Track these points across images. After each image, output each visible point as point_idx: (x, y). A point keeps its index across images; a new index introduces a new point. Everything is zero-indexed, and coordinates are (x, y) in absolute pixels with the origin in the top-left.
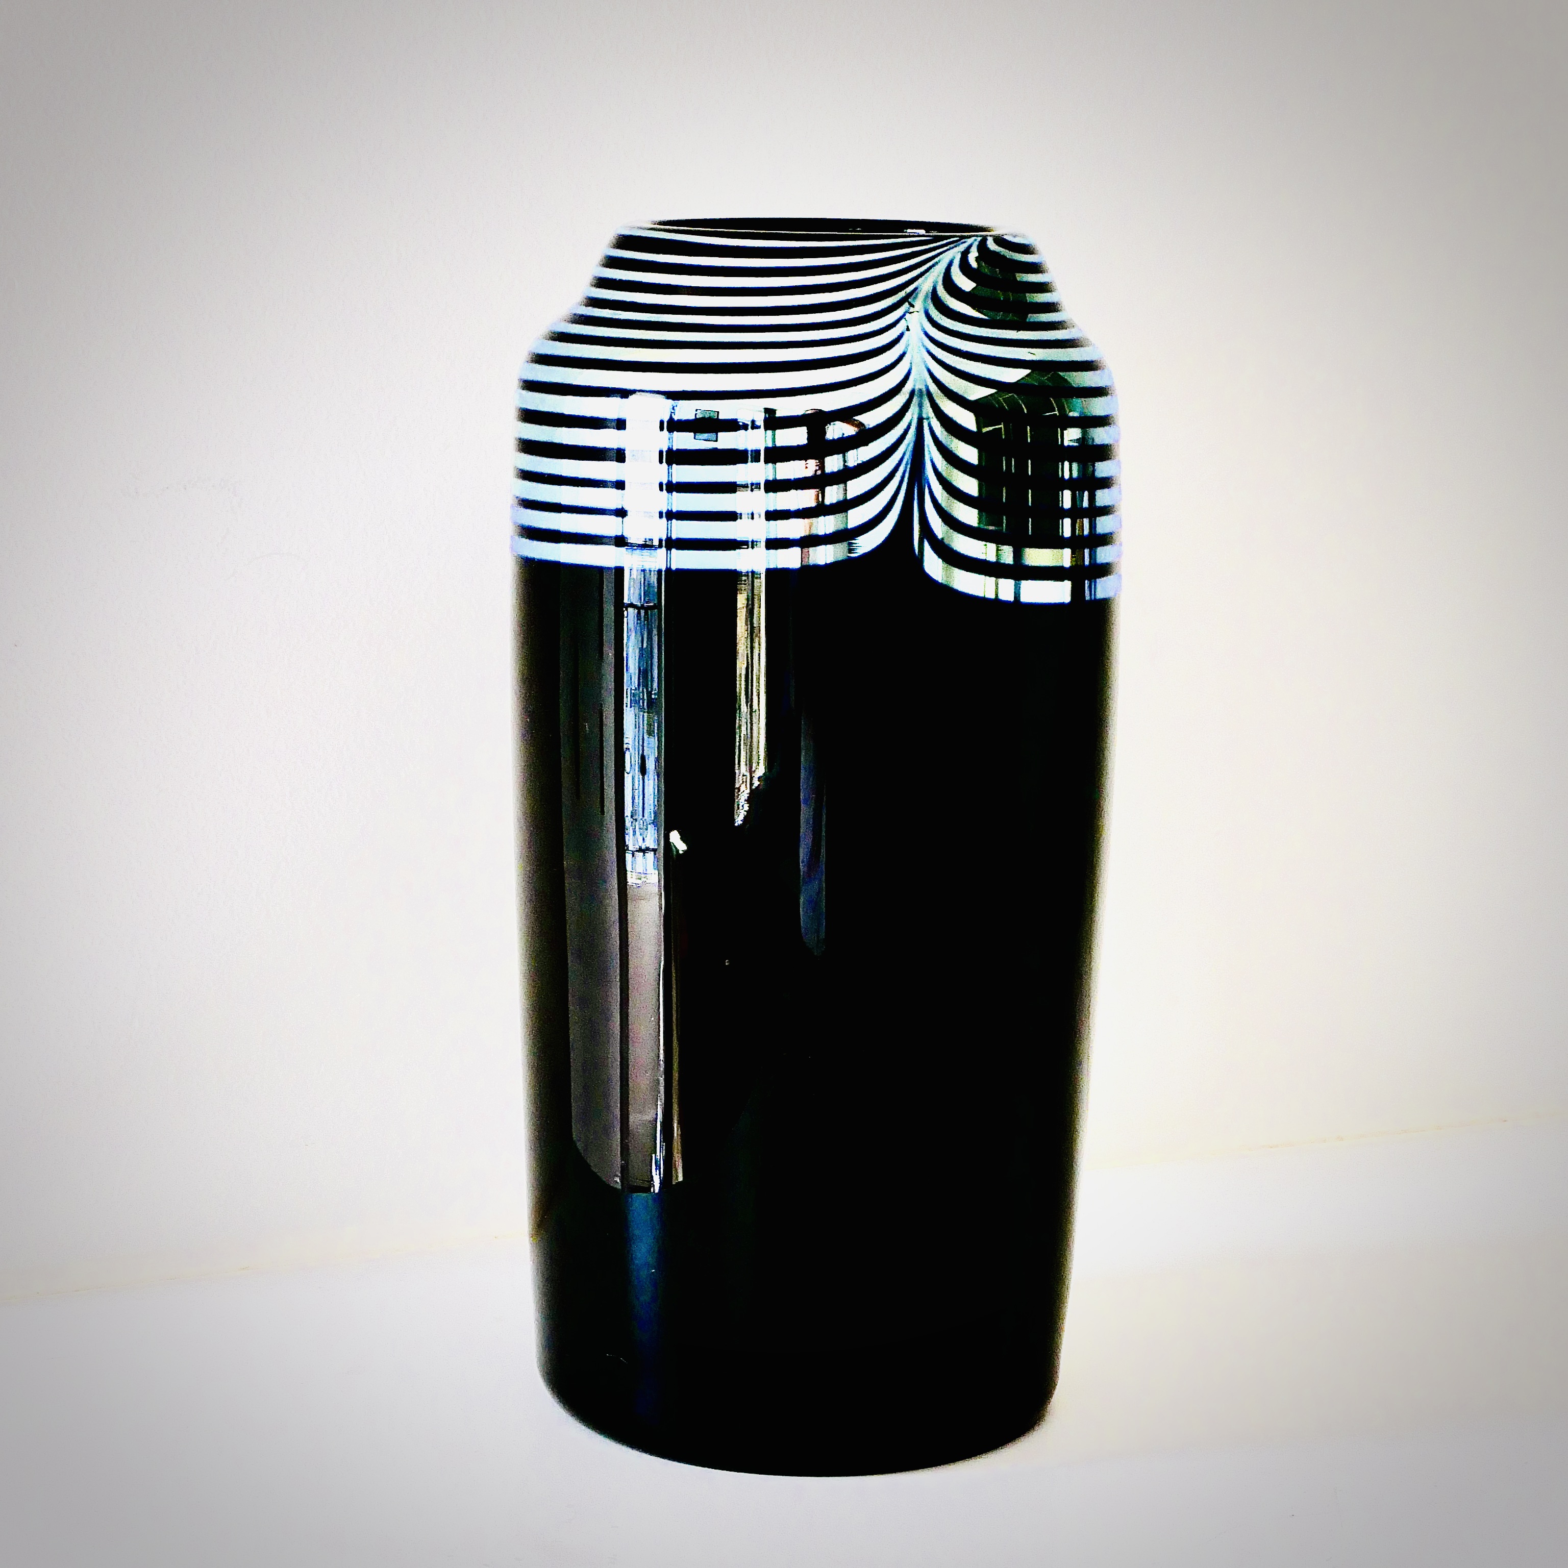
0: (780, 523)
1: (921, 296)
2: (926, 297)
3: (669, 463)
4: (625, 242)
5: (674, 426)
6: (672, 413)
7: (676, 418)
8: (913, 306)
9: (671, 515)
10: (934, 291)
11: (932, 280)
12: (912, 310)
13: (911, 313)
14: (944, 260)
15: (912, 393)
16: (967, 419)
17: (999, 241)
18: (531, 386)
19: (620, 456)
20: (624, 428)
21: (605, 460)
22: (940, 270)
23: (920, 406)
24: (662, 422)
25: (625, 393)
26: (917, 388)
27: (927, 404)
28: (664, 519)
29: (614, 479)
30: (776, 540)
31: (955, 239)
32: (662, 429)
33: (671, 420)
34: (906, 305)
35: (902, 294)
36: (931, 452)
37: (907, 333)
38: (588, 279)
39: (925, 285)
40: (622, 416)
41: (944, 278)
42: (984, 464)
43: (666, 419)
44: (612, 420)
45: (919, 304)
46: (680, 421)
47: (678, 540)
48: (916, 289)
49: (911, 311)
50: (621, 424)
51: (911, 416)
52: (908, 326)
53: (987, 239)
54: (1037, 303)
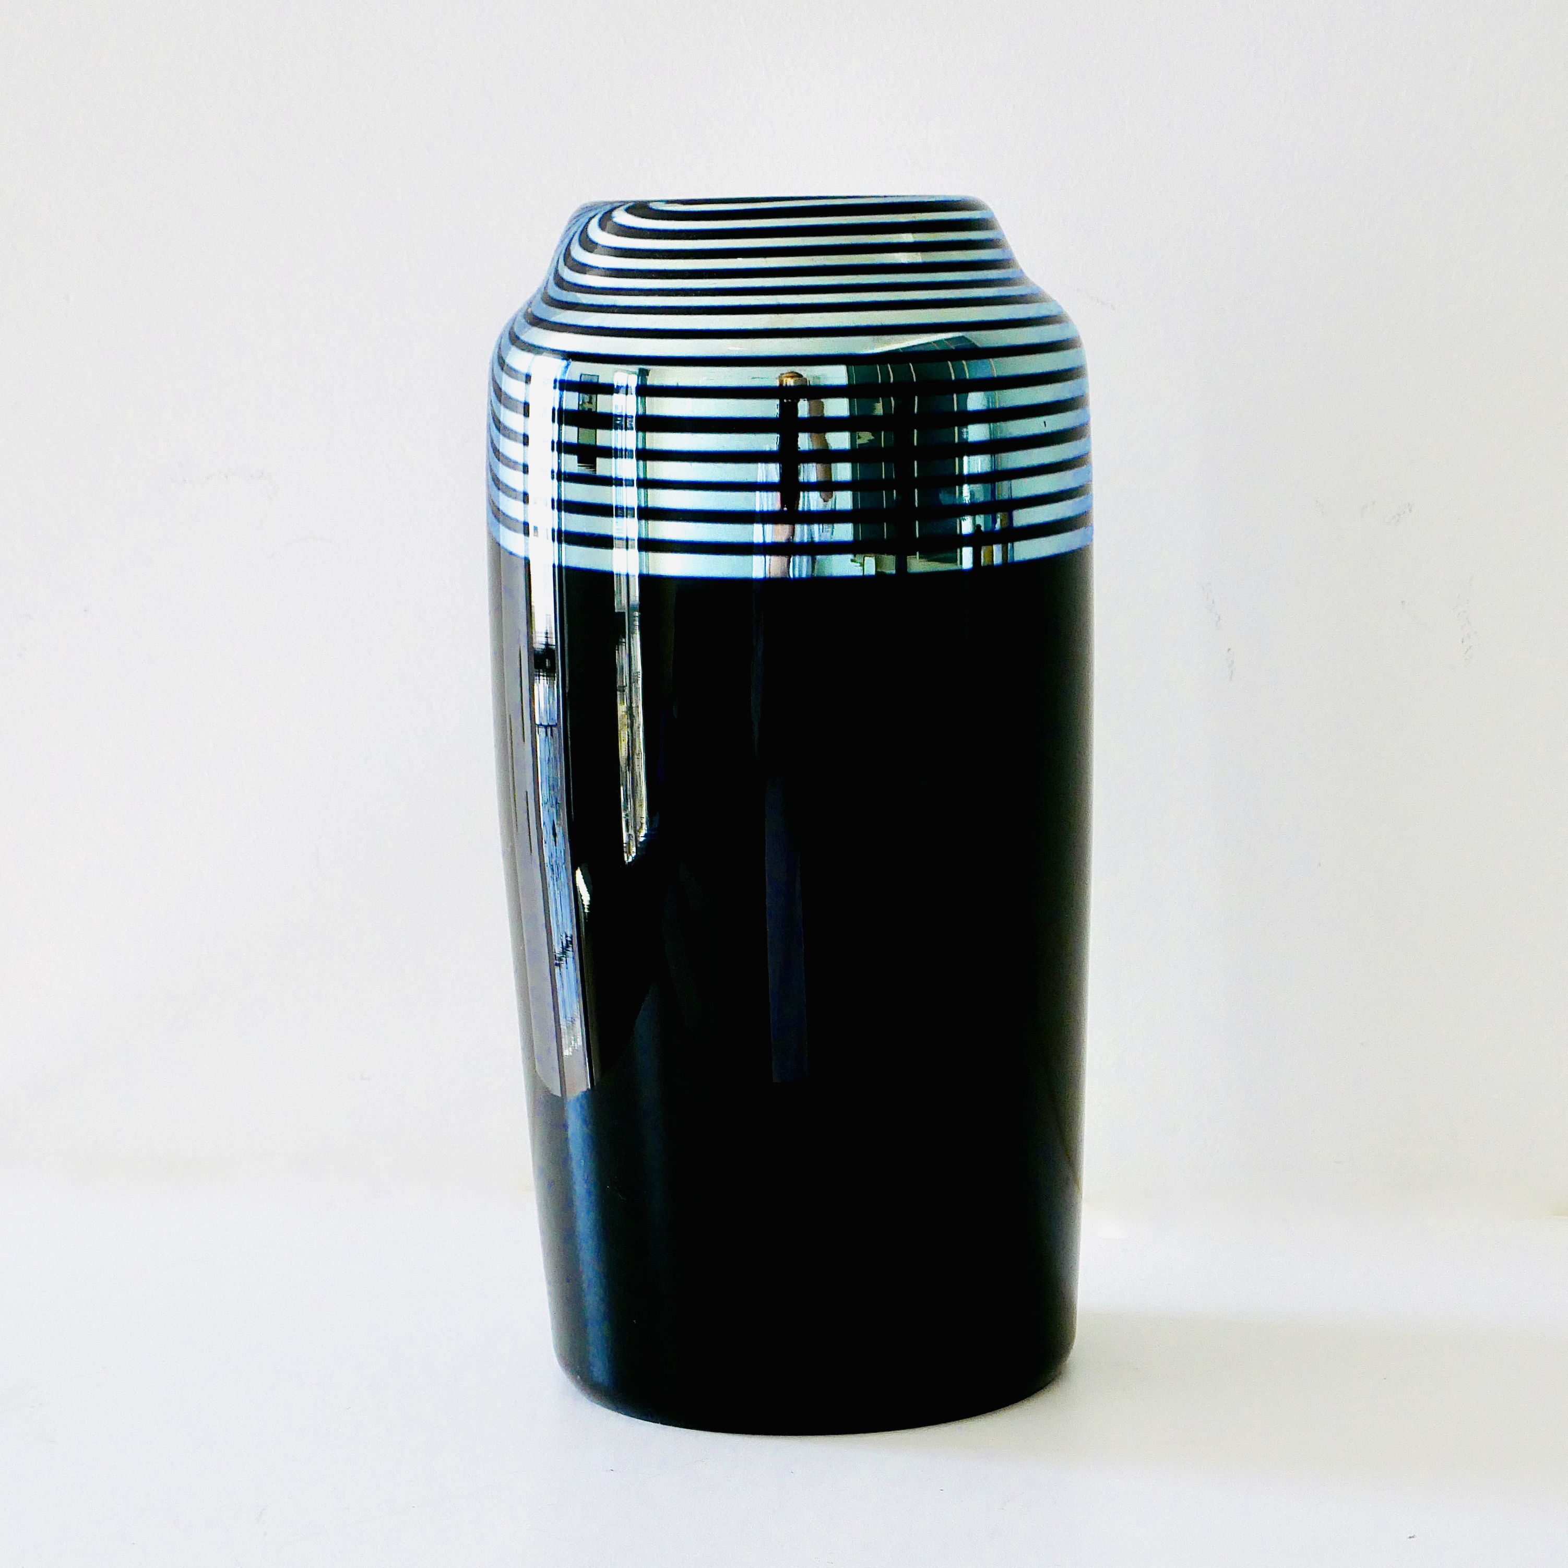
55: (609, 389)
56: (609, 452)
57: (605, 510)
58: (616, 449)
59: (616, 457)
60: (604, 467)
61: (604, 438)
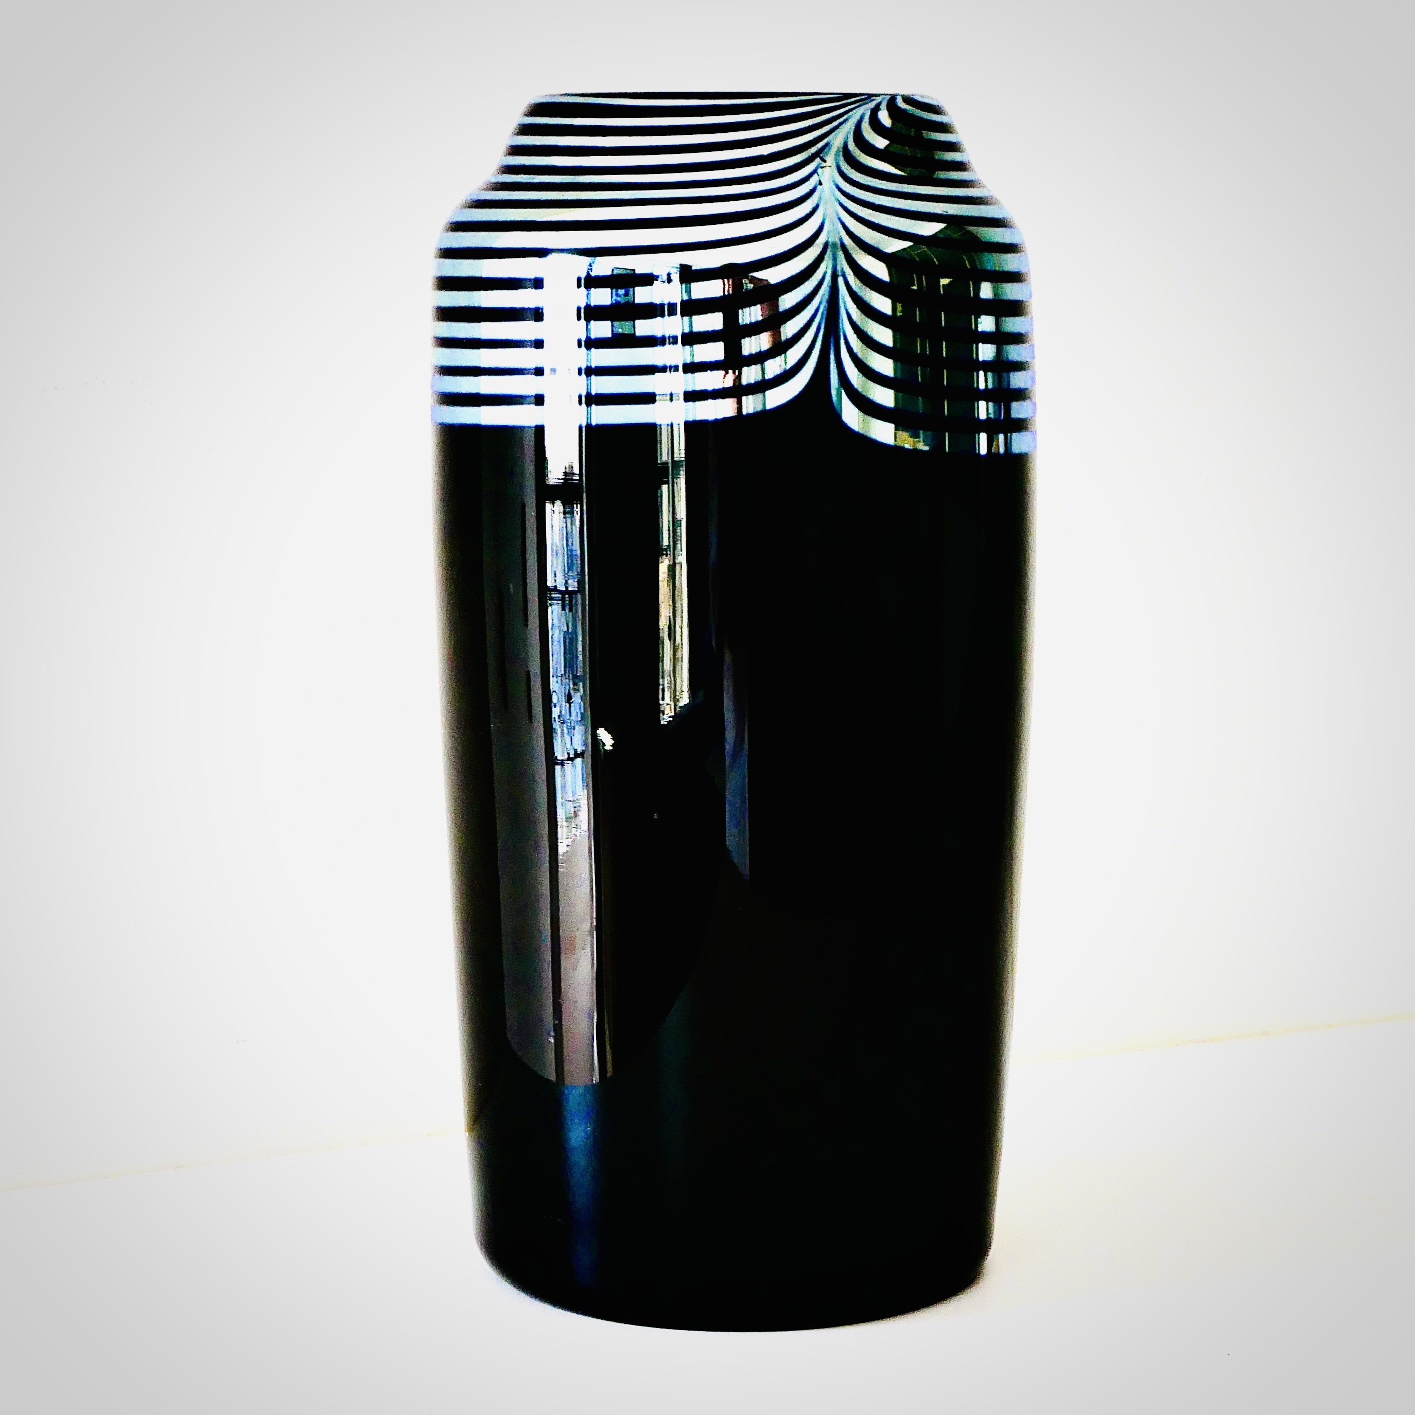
0: (698, 375)
1: (833, 151)
2: (837, 152)
3: (588, 320)
4: (538, 109)
5: (591, 282)
6: (589, 269)
7: (593, 274)
8: (825, 161)
9: (590, 371)
10: (845, 146)
11: (842, 136)
12: (823, 164)
13: (822, 168)
14: (855, 116)
15: (826, 246)
16: (880, 270)
17: (908, 100)
18: (448, 253)
19: (537, 315)
20: (542, 287)
21: (524, 320)
22: (849, 126)
23: (835, 259)
24: (579, 279)
25: (541, 253)
26: (830, 240)
27: (841, 256)
28: (583, 375)
29: (533, 338)
30: (694, 392)
31: (864, 97)
32: (579, 286)
33: (588, 276)
34: (818, 160)
35: (813, 150)
36: (846, 303)
37: (819, 187)
38: (503, 148)
39: (837, 140)
40: (539, 275)
41: (854, 133)
42: (899, 314)
43: (583, 275)
44: (530, 280)
45: (830, 159)
46: (597, 277)
47: (597, 395)
48: (827, 145)
49: (822, 166)
50: (538, 283)
51: (825, 267)
52: (820, 181)
53: (896, 98)
54: (947, 161)
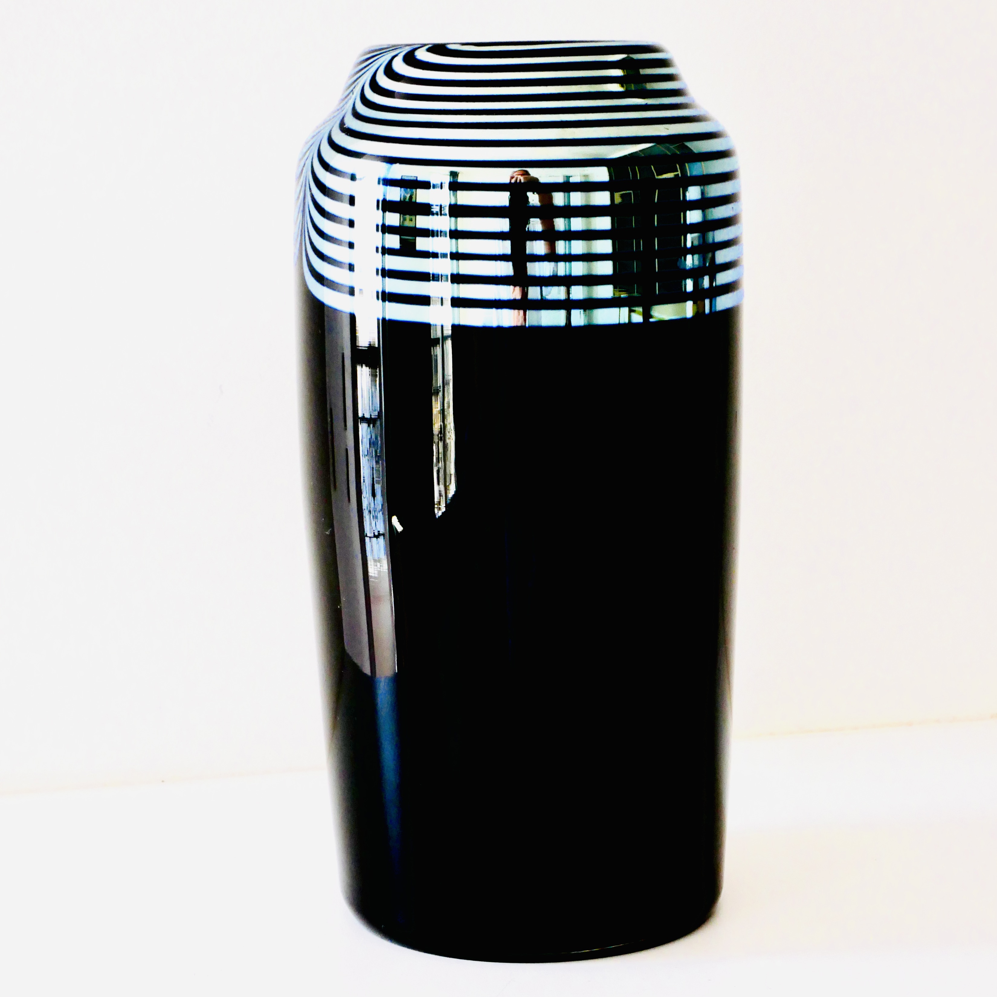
55: (426, 185)
56: (427, 233)
57: (424, 277)
58: (433, 231)
59: (433, 236)
60: (422, 244)
61: (422, 222)
